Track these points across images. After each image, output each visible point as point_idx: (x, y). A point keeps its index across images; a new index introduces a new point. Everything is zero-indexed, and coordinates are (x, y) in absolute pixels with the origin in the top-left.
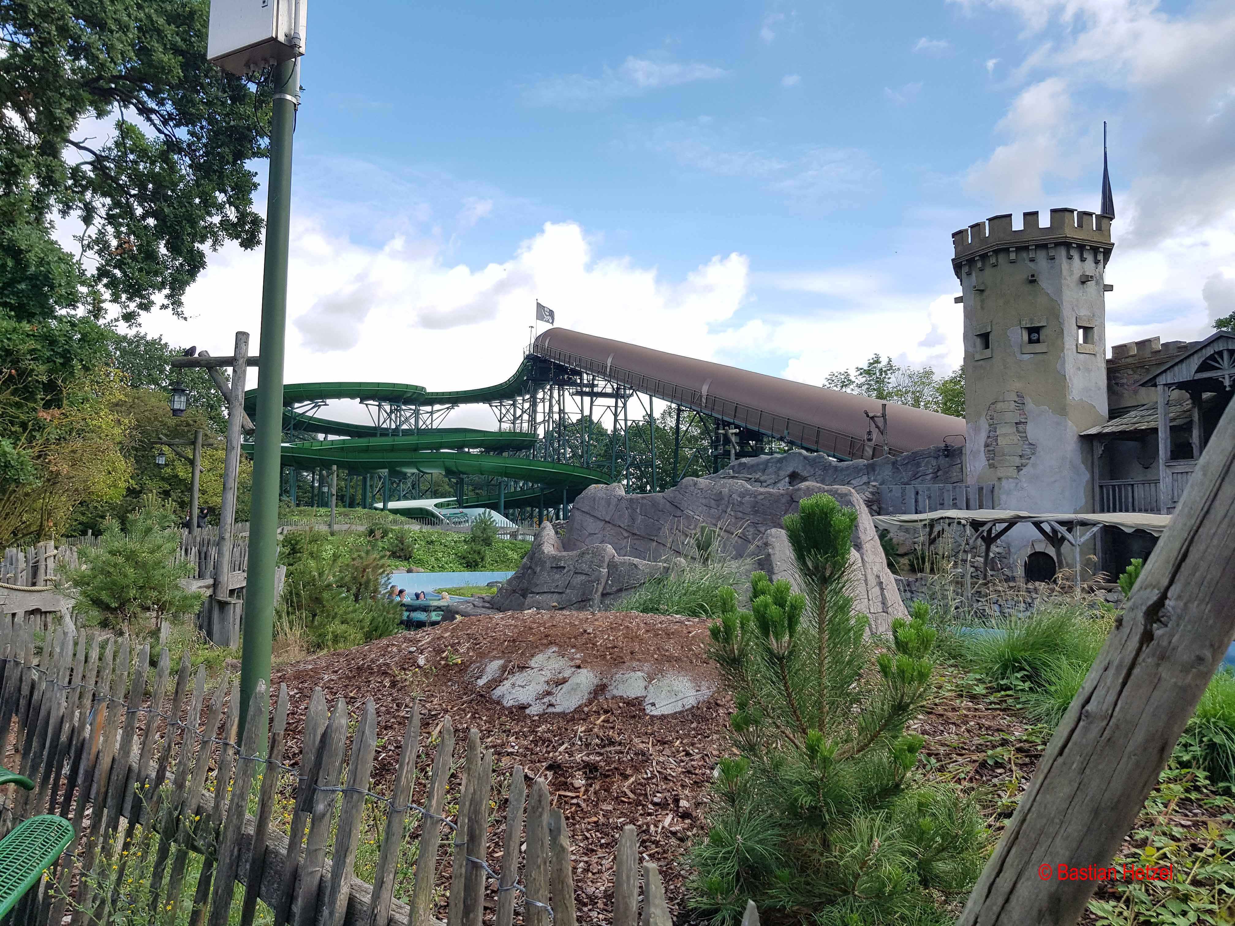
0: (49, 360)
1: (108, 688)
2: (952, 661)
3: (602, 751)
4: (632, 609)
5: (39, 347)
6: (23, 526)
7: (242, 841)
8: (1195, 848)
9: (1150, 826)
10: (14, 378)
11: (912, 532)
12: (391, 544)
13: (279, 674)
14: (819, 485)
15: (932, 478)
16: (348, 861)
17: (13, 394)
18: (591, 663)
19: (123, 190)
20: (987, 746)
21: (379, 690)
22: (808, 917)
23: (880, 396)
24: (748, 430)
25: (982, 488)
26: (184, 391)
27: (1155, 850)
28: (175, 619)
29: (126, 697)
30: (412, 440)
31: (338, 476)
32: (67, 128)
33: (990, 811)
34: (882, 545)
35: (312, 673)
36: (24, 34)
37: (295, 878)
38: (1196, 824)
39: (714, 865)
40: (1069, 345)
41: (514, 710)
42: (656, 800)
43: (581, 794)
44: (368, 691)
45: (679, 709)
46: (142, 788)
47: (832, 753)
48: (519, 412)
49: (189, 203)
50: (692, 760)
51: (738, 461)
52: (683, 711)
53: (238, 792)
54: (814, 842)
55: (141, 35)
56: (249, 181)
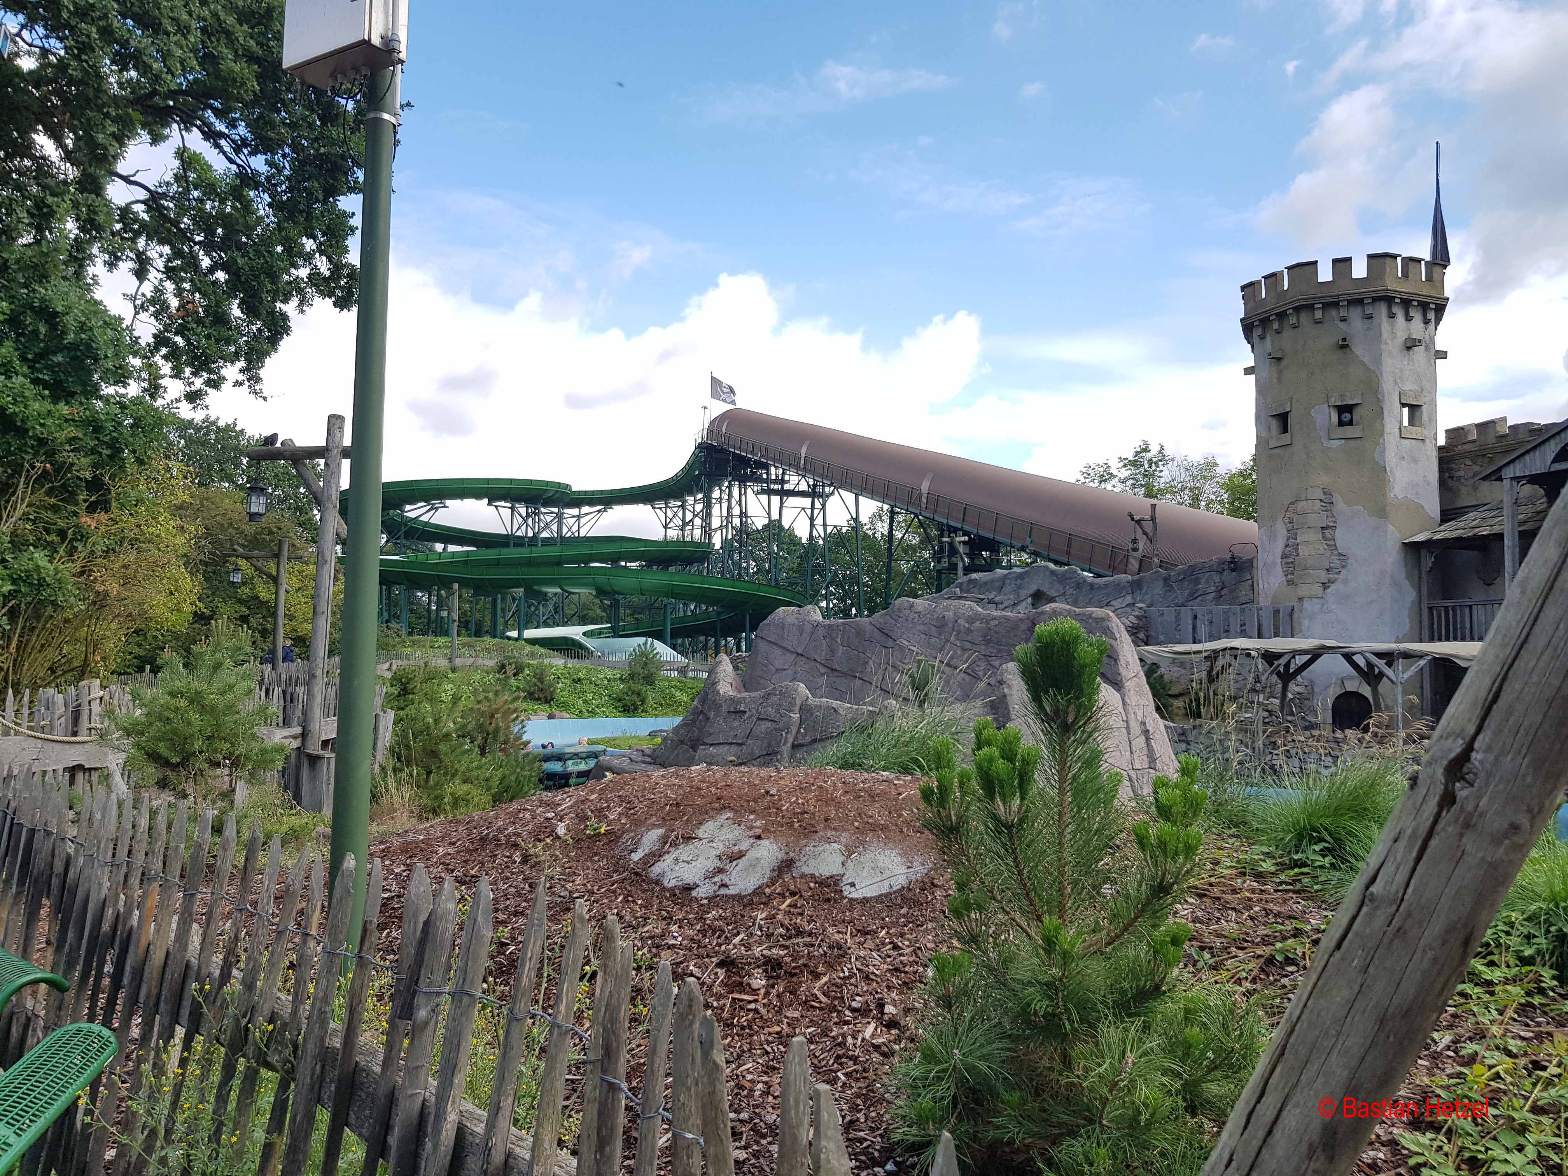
0: (93, 451)
1: (161, 864)
2: (1233, 830)
3: (787, 943)
4: (827, 764)
5: (80, 435)
6: (63, 661)
7: (325, 1055)
8: (1537, 1066)
9: (1481, 1038)
10: (50, 474)
11: (1188, 666)
12: (528, 682)
13: (382, 847)
14: (1068, 607)
15: (1214, 598)
16: (456, 1081)
17: (49, 493)
18: (774, 832)
19: (185, 236)
20: (1275, 937)
21: (508, 867)
22: (1043, 1152)
23: (1149, 494)
24: (981, 538)
25: (1278, 611)
26: (262, 489)
27: (1486, 1068)
28: (253, 778)
29: (182, 876)
30: (554, 551)
31: (460, 597)
32: (113, 157)
34: (1148, 683)
35: (423, 845)
36: (57, 38)
37: (392, 1103)
38: (1539, 1036)
39: (924, 1086)
40: (1390, 428)
41: (677, 892)
42: (854, 1004)
43: (761, 997)
44: (493, 868)
45: (885, 890)
46: (202, 989)
47: (1073, 946)
48: (689, 516)
49: (269, 252)
50: (901, 955)
51: (966, 578)
52: (890, 894)
53: (321, 994)
54: (1051, 1059)
55: (205, 38)
56: (344, 224)
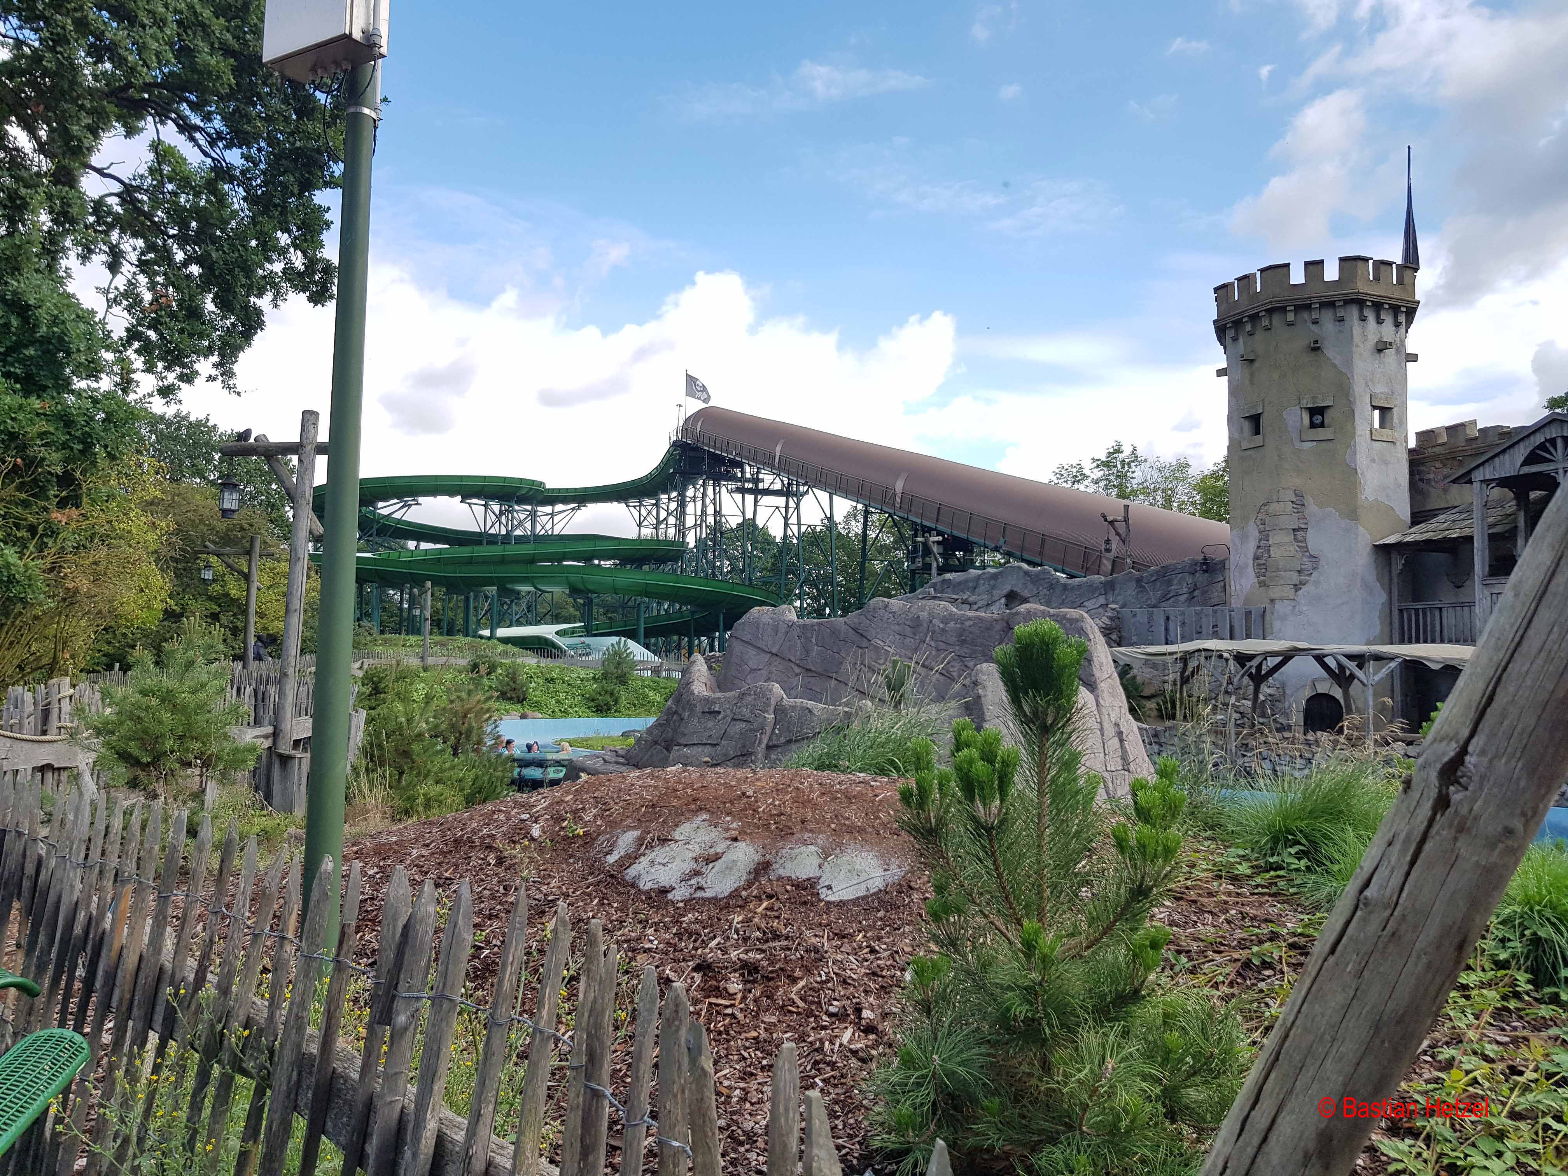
0: (65, 446)
1: (134, 865)
2: (1209, 833)
3: (764, 947)
4: (803, 765)
5: (52, 430)
6: (32, 658)
7: (302, 1062)
8: (1514, 1071)
9: (1458, 1043)
10: (21, 469)
11: (1161, 667)
12: (501, 682)
13: (355, 849)
14: (1042, 608)
15: (1187, 600)
16: (436, 1088)
17: (20, 488)
18: (751, 834)
19: (158, 229)
20: (1252, 941)
21: (482, 869)
22: (1023, 1159)
23: (1122, 495)
24: (955, 538)
25: (1250, 612)
26: (235, 486)
27: (1463, 1073)
28: (224, 779)
29: (156, 878)
30: (527, 549)
31: (433, 595)
32: (88, 149)
33: (1253, 1024)
34: (1122, 684)
35: (396, 847)
36: (32, 29)
37: (370, 1111)
38: (1515, 1041)
39: (904, 1093)
40: (1361, 430)
41: (653, 895)
42: (831, 1009)
43: (737, 1002)
44: (467, 870)
45: (862, 893)
46: (176, 994)
47: (1053, 950)
48: (663, 514)
49: (243, 246)
50: (879, 959)
51: (941, 578)
52: (866, 897)
53: (297, 1000)
54: (1031, 1064)
55: (181, 31)
56: (319, 218)
